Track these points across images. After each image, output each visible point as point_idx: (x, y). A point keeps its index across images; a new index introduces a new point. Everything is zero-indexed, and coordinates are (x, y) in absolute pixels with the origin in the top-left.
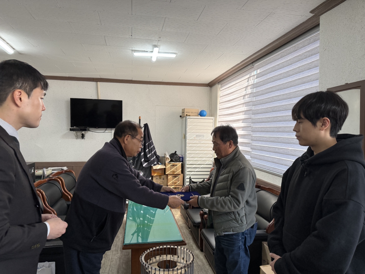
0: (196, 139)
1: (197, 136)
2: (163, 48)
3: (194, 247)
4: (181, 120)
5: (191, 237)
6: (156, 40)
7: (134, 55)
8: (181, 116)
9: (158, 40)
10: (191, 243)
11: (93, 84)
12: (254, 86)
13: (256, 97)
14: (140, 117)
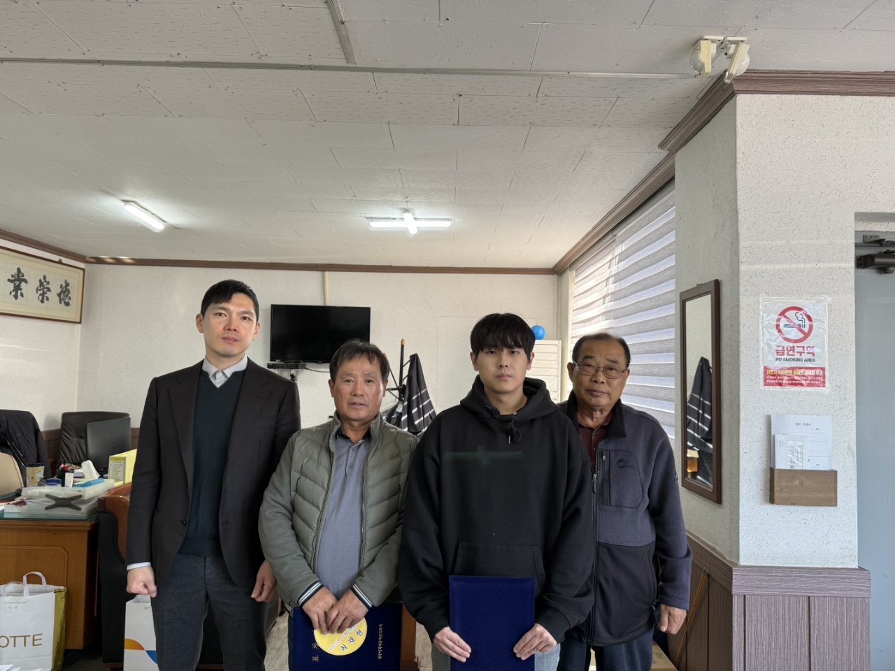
2: (419, 212)
6: (402, 200)
7: (370, 226)
9: (405, 200)
11: (315, 276)
14: (402, 341)
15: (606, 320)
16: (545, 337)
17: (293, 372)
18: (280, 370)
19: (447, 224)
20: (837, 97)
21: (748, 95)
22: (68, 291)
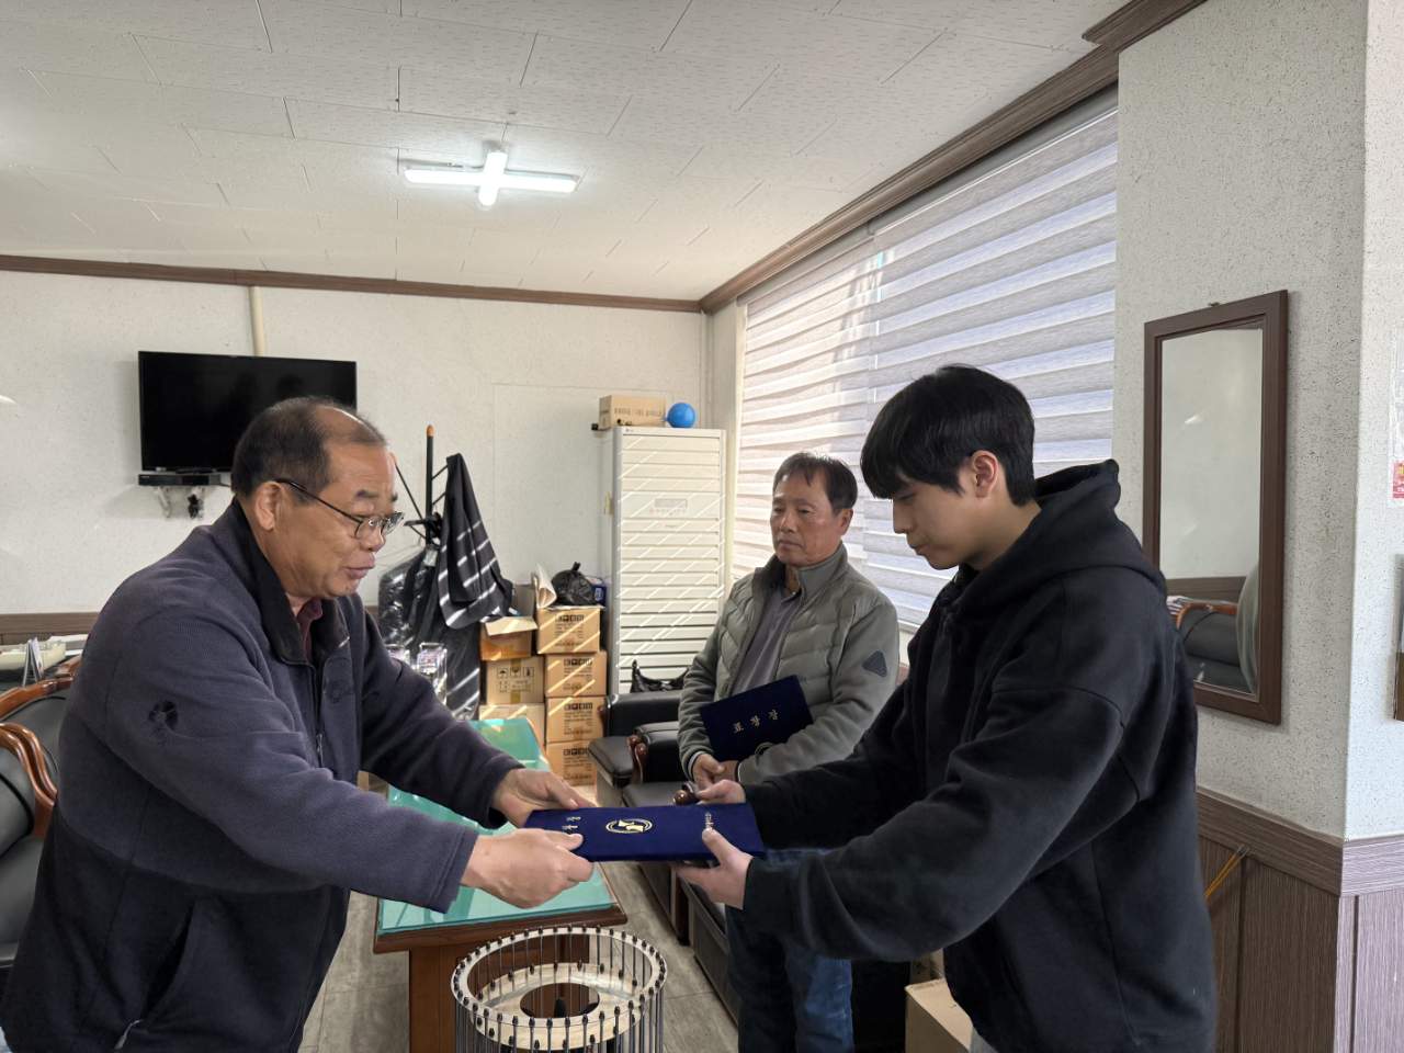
0: (655, 515)
1: (658, 502)
2: (524, 152)
3: (655, 927)
4: (598, 440)
5: (640, 890)
6: (498, 120)
7: (406, 179)
8: (595, 427)
9: (505, 121)
10: (643, 916)
11: (235, 293)
12: (875, 312)
13: (883, 355)
14: (429, 429)
15: (842, 390)
16: (697, 422)
17: (196, 491)
18: (166, 487)
19: (568, 187)
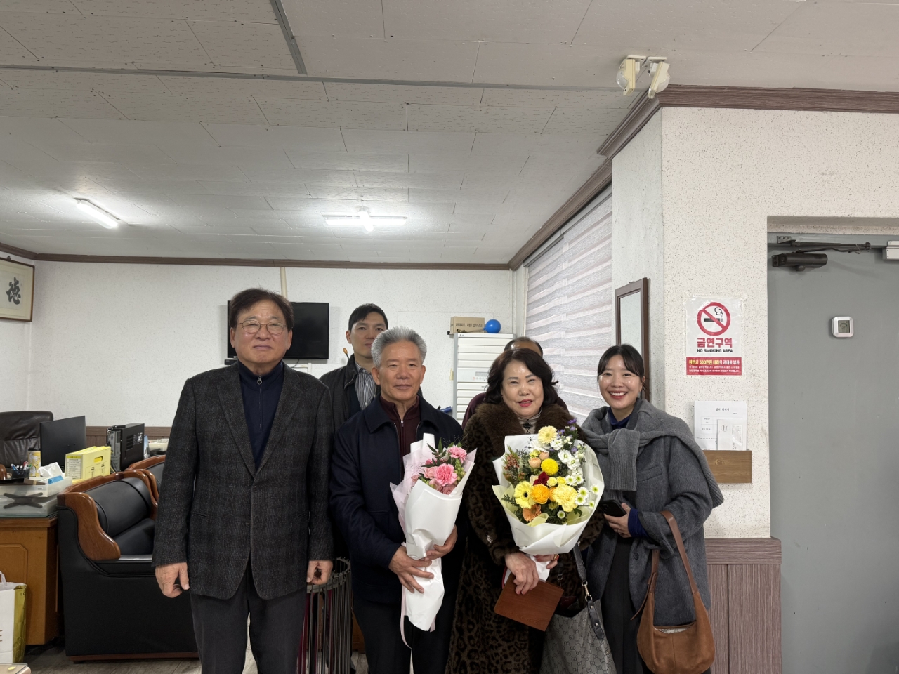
0: (476, 380)
1: (477, 374)
4: (451, 340)
6: (357, 199)
8: (449, 333)
9: (360, 199)
20: (752, 111)
21: (672, 108)
22: (18, 288)
